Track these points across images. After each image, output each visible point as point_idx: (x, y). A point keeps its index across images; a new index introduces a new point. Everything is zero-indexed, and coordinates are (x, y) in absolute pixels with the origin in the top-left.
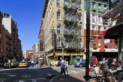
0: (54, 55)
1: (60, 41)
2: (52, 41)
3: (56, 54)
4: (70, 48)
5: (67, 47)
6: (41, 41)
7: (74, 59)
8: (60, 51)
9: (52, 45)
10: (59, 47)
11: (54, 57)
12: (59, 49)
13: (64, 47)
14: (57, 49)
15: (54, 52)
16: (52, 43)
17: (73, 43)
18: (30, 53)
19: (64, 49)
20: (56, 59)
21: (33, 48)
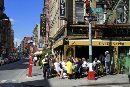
0: (66, 43)
1: (82, 5)
2: (61, 4)
3: (71, 41)
4: (110, 23)
5: (101, 22)
6: (43, 15)
7: (123, 55)
8: (81, 33)
9: (61, 15)
10: (80, 23)
11: (66, 50)
12: (79, 28)
13: (93, 18)
14: (72, 28)
15: (65, 36)
16: (61, 10)
17: (120, 10)
18: (29, 42)
19: (92, 28)
20: (70, 55)
21: (34, 32)
